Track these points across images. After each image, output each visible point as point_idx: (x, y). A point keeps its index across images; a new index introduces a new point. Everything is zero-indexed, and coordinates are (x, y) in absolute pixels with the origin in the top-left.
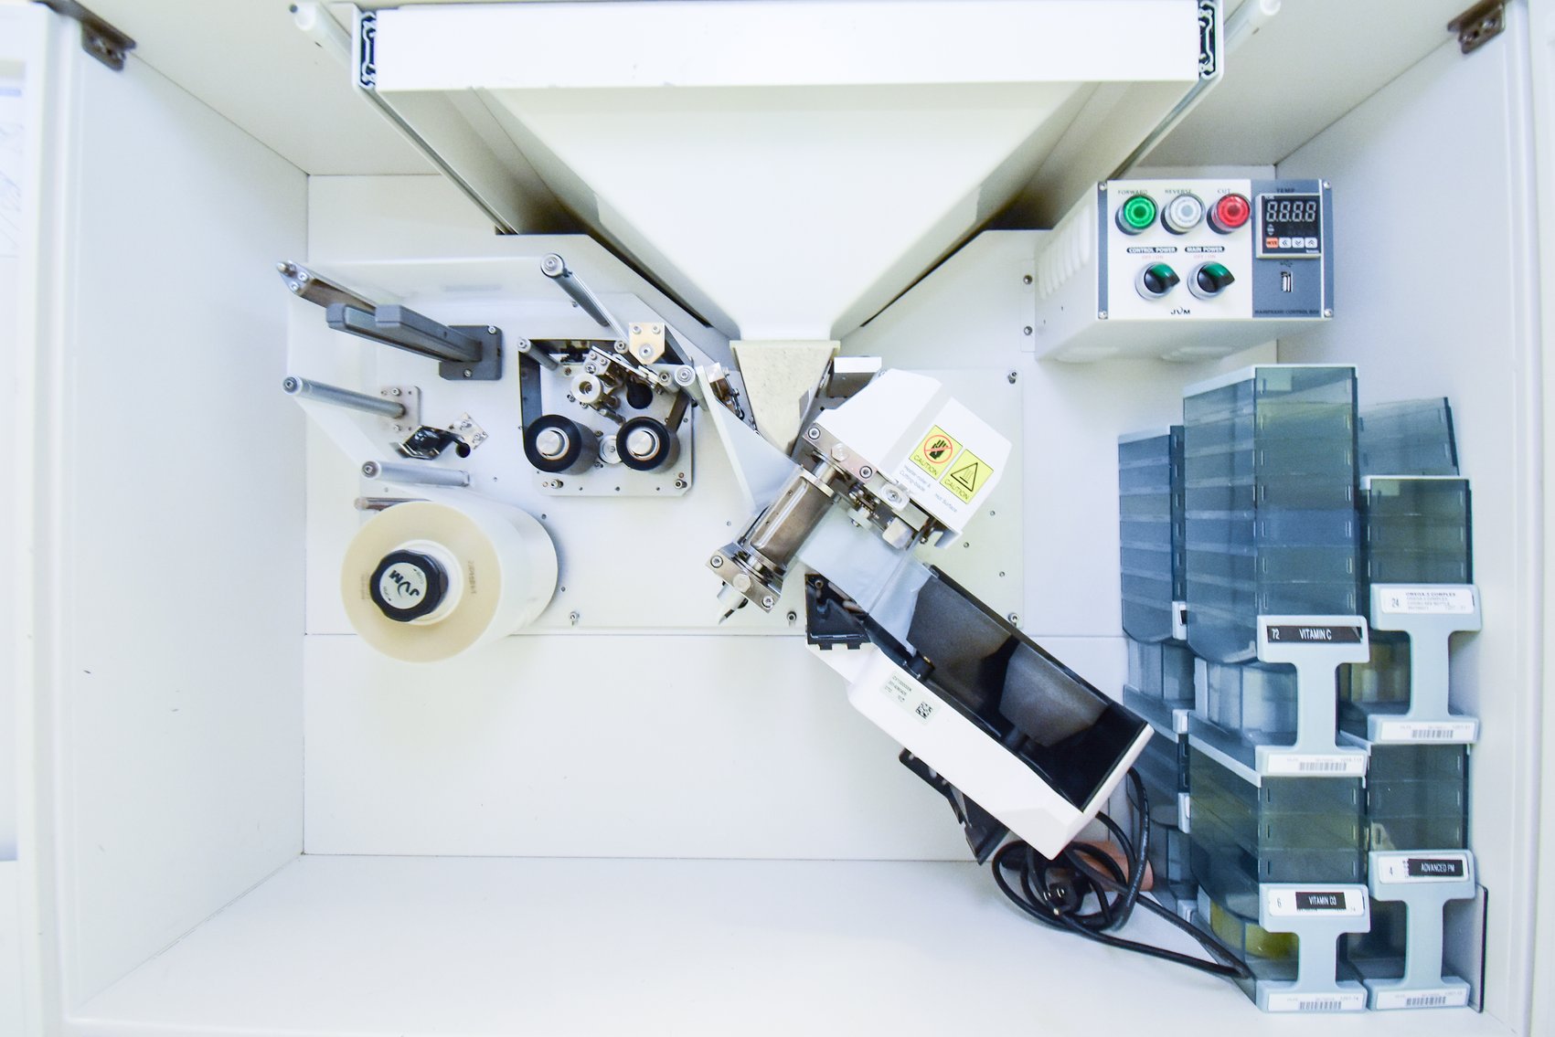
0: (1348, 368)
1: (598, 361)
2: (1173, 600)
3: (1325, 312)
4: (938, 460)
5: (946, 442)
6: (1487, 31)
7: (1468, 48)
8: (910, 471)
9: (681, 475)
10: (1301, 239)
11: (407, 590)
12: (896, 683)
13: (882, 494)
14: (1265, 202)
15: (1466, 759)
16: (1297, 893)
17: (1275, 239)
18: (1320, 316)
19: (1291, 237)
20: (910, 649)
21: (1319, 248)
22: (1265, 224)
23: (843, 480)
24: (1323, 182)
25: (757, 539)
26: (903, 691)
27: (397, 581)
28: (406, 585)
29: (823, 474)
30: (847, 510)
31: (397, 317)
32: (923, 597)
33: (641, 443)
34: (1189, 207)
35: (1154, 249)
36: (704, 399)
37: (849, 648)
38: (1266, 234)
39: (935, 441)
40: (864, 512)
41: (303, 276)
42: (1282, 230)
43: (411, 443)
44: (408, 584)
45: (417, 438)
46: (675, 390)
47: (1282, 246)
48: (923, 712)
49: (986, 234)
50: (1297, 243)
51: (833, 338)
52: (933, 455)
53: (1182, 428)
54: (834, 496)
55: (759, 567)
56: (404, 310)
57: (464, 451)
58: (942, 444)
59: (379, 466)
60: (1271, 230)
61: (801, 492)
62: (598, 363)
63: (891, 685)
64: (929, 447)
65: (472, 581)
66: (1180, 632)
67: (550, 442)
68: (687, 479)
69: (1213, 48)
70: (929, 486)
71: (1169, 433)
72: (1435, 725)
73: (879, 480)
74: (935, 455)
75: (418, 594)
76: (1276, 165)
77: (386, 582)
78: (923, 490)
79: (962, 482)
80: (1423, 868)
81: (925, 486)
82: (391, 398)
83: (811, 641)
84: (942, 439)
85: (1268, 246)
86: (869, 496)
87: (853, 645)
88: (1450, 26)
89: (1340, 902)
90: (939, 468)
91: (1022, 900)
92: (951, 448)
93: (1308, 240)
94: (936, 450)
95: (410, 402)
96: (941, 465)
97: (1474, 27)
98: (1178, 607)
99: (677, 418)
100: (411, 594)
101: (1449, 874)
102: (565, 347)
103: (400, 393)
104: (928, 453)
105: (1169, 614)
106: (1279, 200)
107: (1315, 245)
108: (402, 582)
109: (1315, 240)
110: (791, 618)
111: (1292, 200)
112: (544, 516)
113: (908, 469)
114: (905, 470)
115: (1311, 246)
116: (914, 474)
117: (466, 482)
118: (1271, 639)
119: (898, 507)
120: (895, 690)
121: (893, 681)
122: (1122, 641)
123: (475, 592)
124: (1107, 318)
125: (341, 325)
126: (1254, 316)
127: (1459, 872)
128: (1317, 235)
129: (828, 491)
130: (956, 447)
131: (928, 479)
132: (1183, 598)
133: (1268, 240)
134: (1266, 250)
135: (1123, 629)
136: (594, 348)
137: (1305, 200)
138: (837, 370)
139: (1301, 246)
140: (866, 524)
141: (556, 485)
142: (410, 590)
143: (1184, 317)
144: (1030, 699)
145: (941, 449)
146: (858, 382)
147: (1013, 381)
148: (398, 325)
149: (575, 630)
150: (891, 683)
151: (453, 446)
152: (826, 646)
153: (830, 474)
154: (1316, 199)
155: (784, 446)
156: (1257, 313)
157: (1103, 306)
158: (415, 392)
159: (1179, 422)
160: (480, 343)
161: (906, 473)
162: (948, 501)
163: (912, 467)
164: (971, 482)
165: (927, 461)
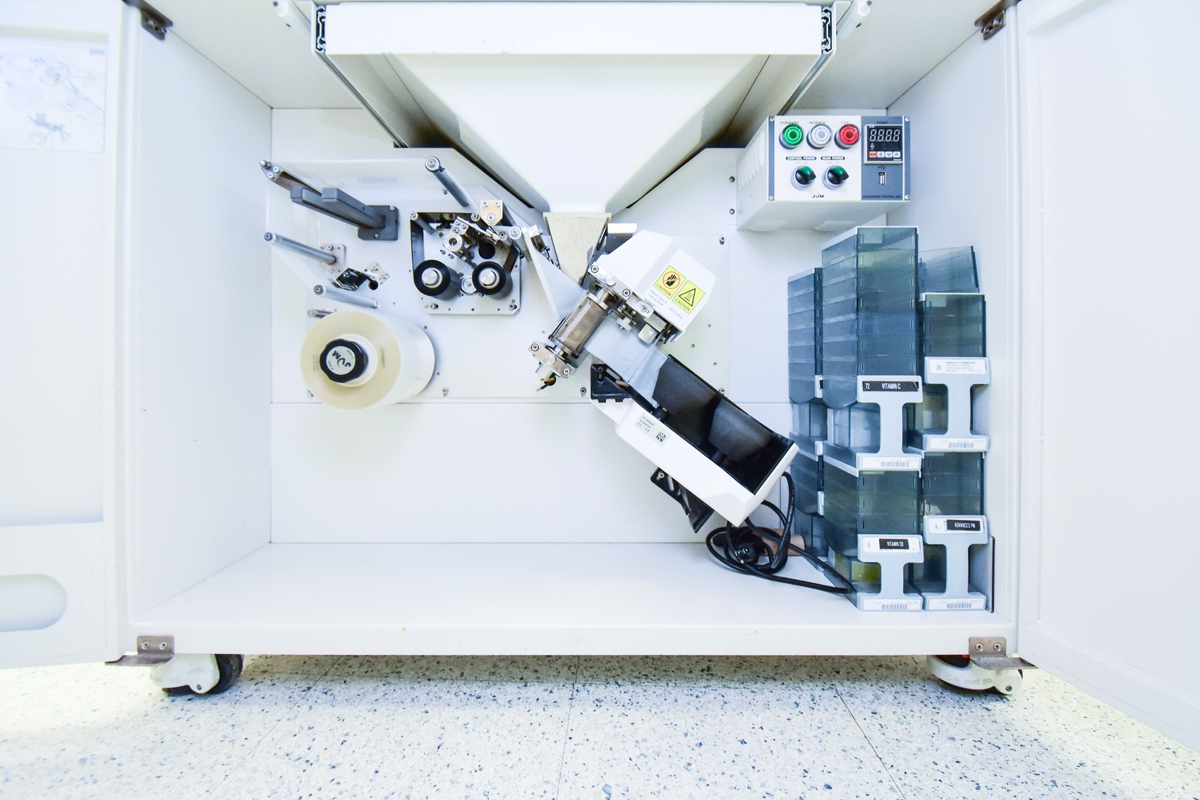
0: (913, 228)
1: (461, 227)
2: (816, 374)
3: (905, 197)
4: (671, 287)
5: (676, 275)
6: (996, 26)
7: (987, 36)
8: (654, 294)
9: (513, 301)
10: (891, 152)
11: (343, 363)
12: (644, 421)
13: (636, 307)
14: (869, 129)
15: (982, 461)
16: (880, 540)
17: (875, 152)
18: (902, 199)
19: (884, 151)
20: (655, 404)
21: (901, 158)
22: (869, 143)
23: (613, 300)
24: (905, 117)
25: (560, 336)
26: (648, 425)
27: (337, 358)
28: (342, 360)
29: (600, 298)
30: (616, 320)
31: (335, 195)
32: (662, 371)
33: (488, 277)
34: (822, 132)
35: (803, 158)
36: (528, 250)
37: (616, 401)
38: (869, 149)
39: (670, 275)
40: (627, 321)
41: (276, 170)
42: (879, 147)
43: (341, 279)
44: (344, 359)
45: (345, 275)
46: (509, 244)
47: (879, 156)
48: (661, 438)
49: (707, 151)
50: (888, 155)
51: (607, 211)
52: (668, 283)
53: (821, 269)
54: (608, 309)
55: (562, 353)
56: (339, 191)
57: (374, 285)
58: (673, 277)
59: (325, 289)
60: (872, 146)
61: (587, 307)
62: (460, 227)
63: (642, 422)
64: (666, 278)
65: (383, 360)
66: (819, 393)
67: (430, 277)
68: (517, 303)
69: (830, 35)
70: (665, 303)
71: (814, 272)
72: (962, 440)
73: (634, 299)
74: (670, 284)
75: (350, 365)
77: (330, 358)
78: (662, 305)
79: (686, 300)
80: (956, 525)
81: (663, 303)
82: (327, 251)
83: (593, 398)
84: (674, 274)
85: (871, 156)
86: (629, 310)
87: (619, 400)
88: (976, 23)
89: (906, 546)
90: (672, 292)
91: (722, 557)
92: (679, 279)
93: (895, 153)
94: (670, 280)
95: (339, 254)
96: (672, 290)
97: (989, 25)
98: (818, 378)
99: (510, 264)
100: (346, 365)
101: (971, 529)
102: (439, 219)
103: (332, 249)
104: (665, 282)
105: (813, 383)
106: (878, 128)
107: (899, 156)
108: (341, 357)
109: (899, 153)
110: (583, 391)
111: (886, 128)
112: (426, 327)
113: (653, 292)
115: (897, 157)
116: (657, 295)
117: (376, 305)
118: (865, 389)
119: (647, 315)
120: (643, 425)
121: (643, 419)
122: (789, 405)
123: (384, 366)
124: (774, 200)
125: (300, 200)
126: (862, 199)
127: (978, 528)
128: (900, 149)
129: (605, 306)
130: (682, 279)
131: (665, 299)
132: (821, 373)
133: (871, 153)
134: (869, 159)
135: (790, 398)
136: (458, 218)
137: (893, 128)
138: (609, 232)
139: (891, 156)
140: (628, 328)
141: (433, 307)
142: (345, 363)
143: (820, 199)
144: (727, 431)
145: (673, 280)
146: (622, 239)
147: (722, 243)
148: (336, 200)
149: (446, 399)
150: (641, 421)
151: (367, 283)
152: (602, 400)
153: (605, 296)
154: (900, 128)
155: (578, 279)
156: (864, 197)
157: (772, 193)
158: (342, 248)
159: (819, 265)
160: (385, 216)
161: (652, 294)
162: (677, 312)
163: (656, 291)
164: (691, 300)
165: (664, 287)
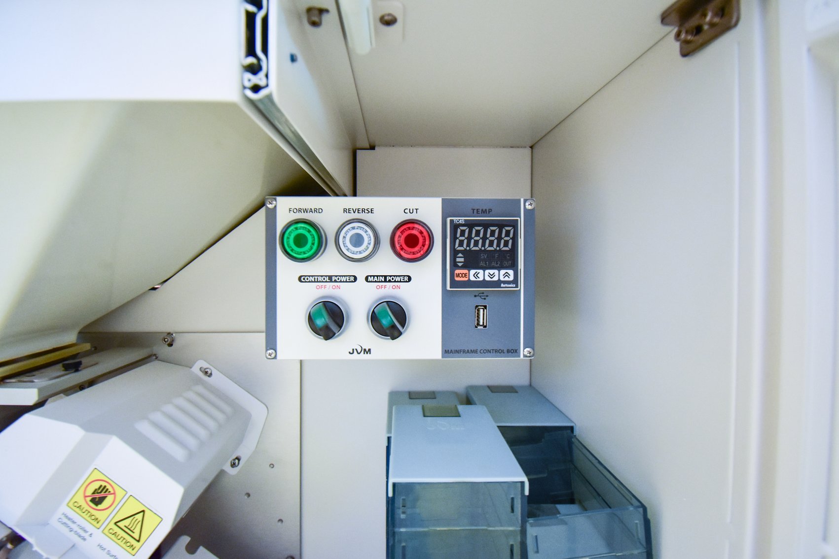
3: (524, 351)
4: (100, 507)
5: (108, 487)
6: (712, 25)
7: (688, 50)
8: (70, 519)
10: (496, 272)
14: (455, 227)
17: (465, 271)
18: (519, 356)
19: (484, 268)
21: (515, 281)
22: (454, 253)
24: (525, 201)
35: (330, 277)
38: (454, 265)
39: (96, 485)
42: (473, 260)
47: (472, 278)
50: (492, 276)
52: (93, 501)
58: (103, 489)
60: (460, 260)
64: (90, 492)
69: (265, 50)
70: (91, 535)
74: (97, 500)
76: (531, 147)
78: (84, 539)
79: (128, 531)
81: (86, 535)
84: (104, 484)
85: (457, 279)
88: (665, 18)
90: (101, 515)
92: (114, 494)
93: (503, 272)
94: (97, 496)
96: (104, 514)
97: (694, 22)
104: (89, 499)
106: (470, 225)
107: (511, 278)
109: (511, 272)
111: (486, 225)
113: (67, 517)
114: (63, 517)
115: (507, 279)
116: (74, 522)
124: (275, 357)
126: (443, 357)
128: (513, 265)
130: (120, 493)
131: (90, 528)
133: (457, 271)
134: (454, 284)
137: (501, 225)
139: (496, 279)
143: (363, 356)
145: (102, 495)
154: (514, 225)
156: (446, 352)
157: (271, 344)
161: (65, 520)
162: (113, 553)
163: (71, 514)
164: (137, 531)
165: (87, 508)
